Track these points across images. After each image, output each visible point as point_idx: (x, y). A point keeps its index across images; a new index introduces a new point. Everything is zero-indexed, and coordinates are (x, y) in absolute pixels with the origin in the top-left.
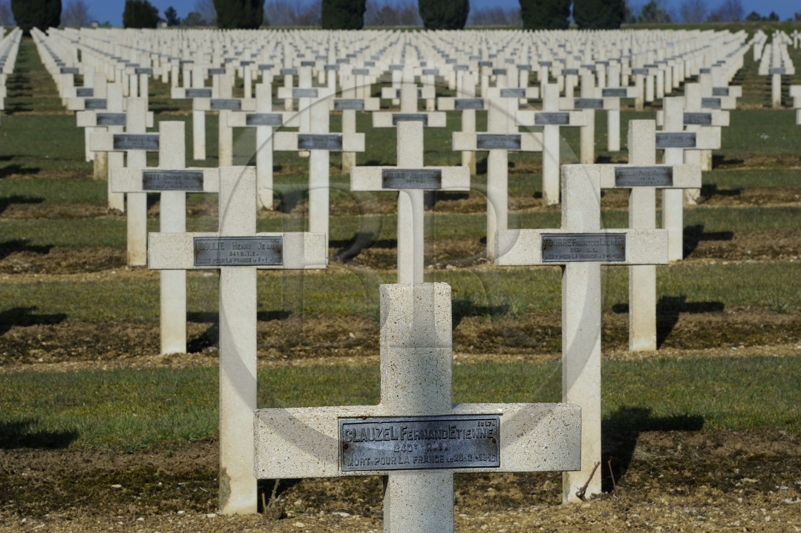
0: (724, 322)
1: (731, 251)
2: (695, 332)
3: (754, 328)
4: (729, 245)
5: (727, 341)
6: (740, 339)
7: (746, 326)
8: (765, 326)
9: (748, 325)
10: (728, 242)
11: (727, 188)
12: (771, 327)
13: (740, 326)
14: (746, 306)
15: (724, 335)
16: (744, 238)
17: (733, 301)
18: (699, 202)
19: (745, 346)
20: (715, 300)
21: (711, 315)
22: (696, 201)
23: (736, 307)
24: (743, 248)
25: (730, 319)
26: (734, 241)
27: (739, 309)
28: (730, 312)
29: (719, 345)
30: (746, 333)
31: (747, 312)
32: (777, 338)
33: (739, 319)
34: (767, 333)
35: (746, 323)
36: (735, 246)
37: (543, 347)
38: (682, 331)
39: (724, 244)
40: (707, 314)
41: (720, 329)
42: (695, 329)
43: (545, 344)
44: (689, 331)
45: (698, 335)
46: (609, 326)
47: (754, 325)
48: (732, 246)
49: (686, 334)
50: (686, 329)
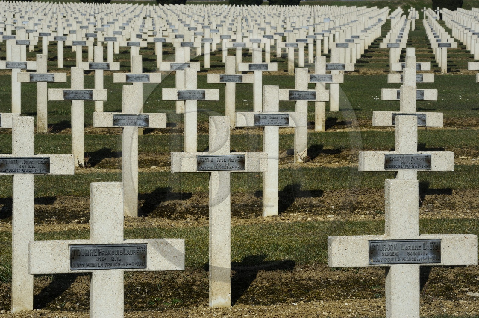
0: (292, 278)
1: (318, 206)
2: (267, 287)
3: (315, 284)
4: (318, 201)
5: (291, 296)
6: (302, 294)
7: (309, 282)
8: (324, 282)
9: (311, 280)
10: (318, 198)
11: (330, 148)
12: (329, 283)
13: (304, 282)
14: (312, 264)
15: (290, 290)
16: (330, 195)
17: (301, 260)
18: (306, 161)
19: (305, 302)
20: (287, 258)
21: (282, 272)
22: (303, 160)
23: (303, 265)
24: (329, 204)
25: (297, 277)
26: (322, 198)
27: (305, 267)
28: (297, 269)
29: (284, 300)
30: (308, 289)
31: (311, 269)
32: (332, 293)
33: (305, 276)
34: (325, 289)
35: (310, 279)
36: (322, 202)
37: (138, 303)
38: (256, 287)
39: (314, 200)
40: (279, 271)
41: (287, 285)
42: (267, 285)
43: (140, 300)
44: (262, 287)
45: (269, 291)
46: (198, 283)
47: (316, 281)
48: (320, 201)
49: (259, 290)
50: (260, 285)
